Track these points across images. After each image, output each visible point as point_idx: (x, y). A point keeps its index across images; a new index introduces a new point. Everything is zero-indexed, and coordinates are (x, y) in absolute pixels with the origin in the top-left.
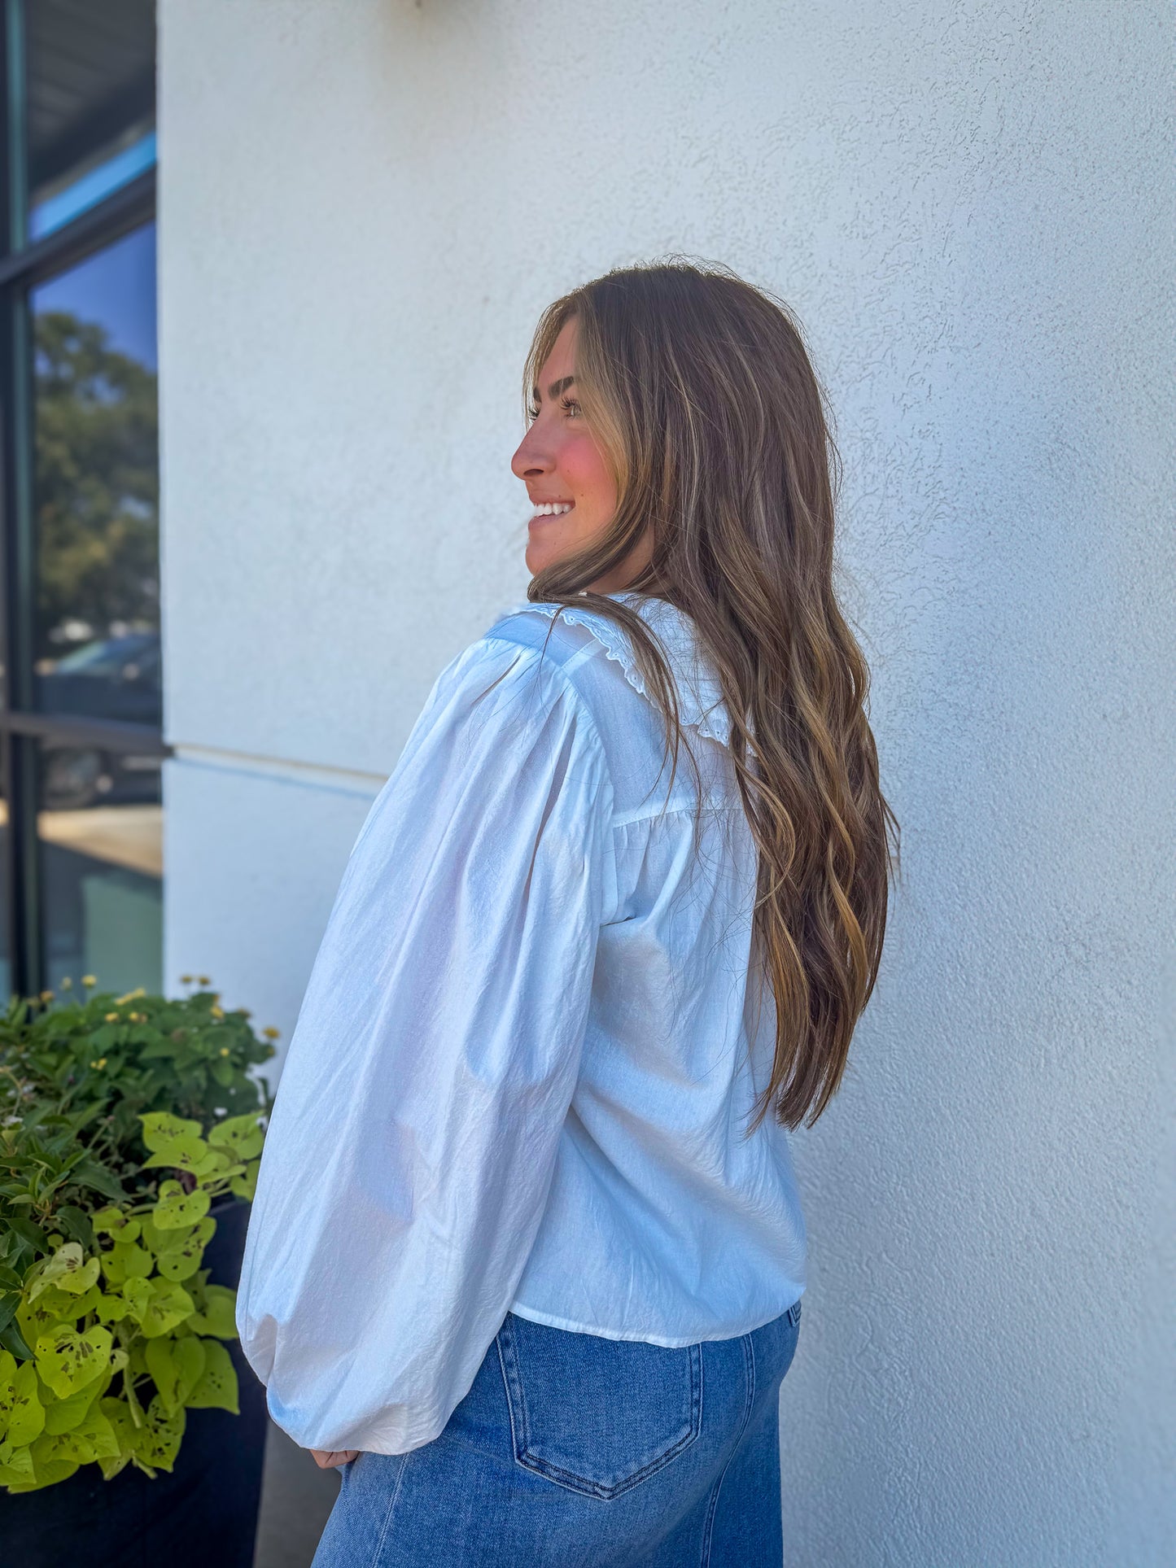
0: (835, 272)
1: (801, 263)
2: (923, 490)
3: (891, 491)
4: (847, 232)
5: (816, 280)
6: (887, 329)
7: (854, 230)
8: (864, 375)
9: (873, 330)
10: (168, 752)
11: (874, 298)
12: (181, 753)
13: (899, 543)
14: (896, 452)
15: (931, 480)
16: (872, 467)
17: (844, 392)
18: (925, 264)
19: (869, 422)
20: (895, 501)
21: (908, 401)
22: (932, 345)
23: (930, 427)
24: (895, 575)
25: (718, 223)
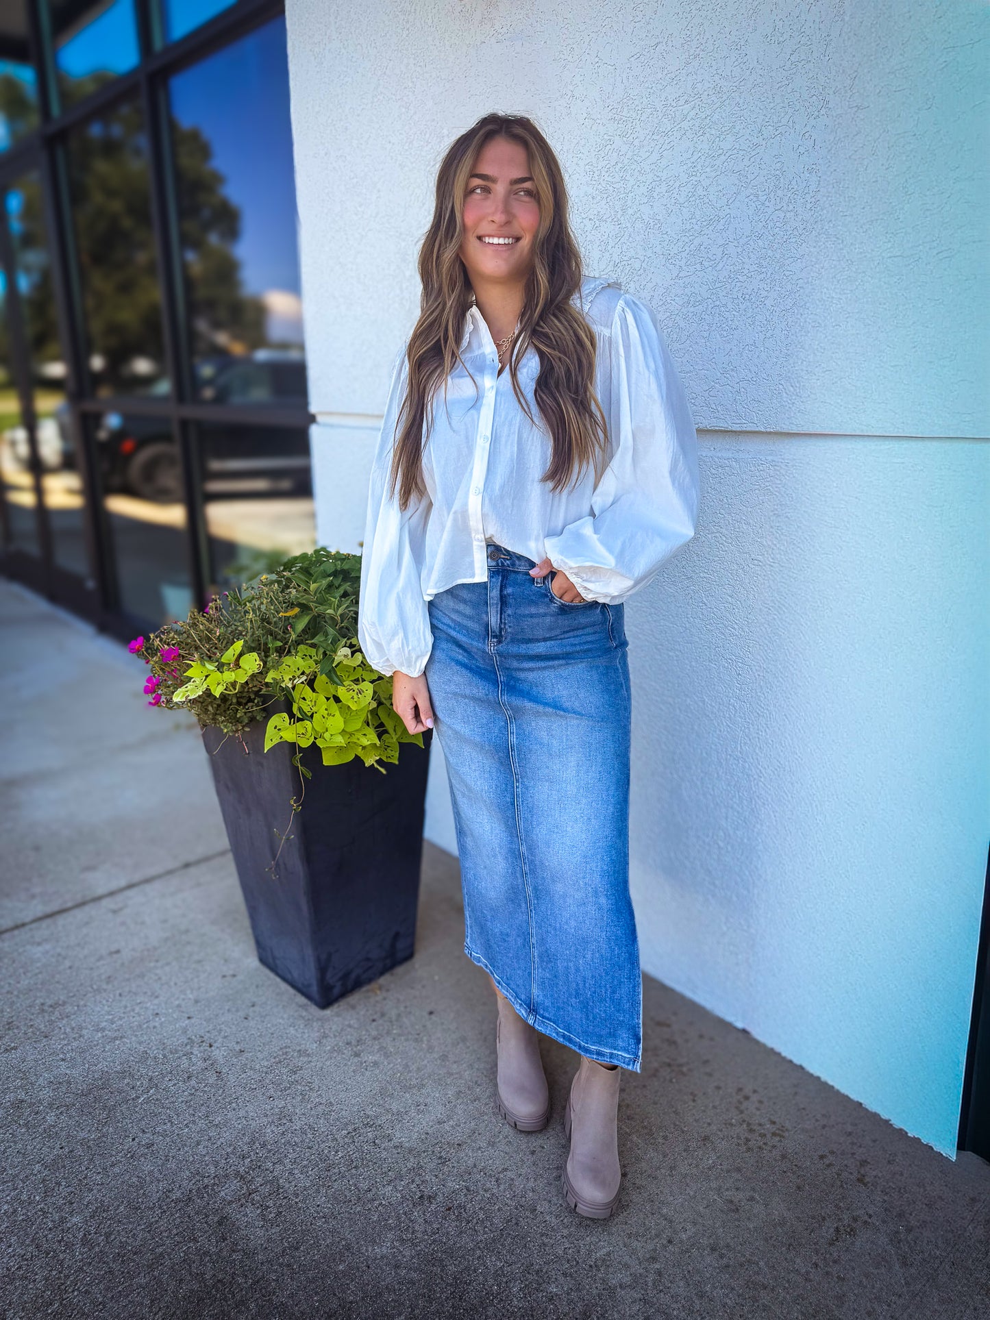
0: (760, 67)
1: (739, 61)
2: (809, 206)
3: (791, 207)
4: (769, 39)
5: (748, 72)
6: (790, 103)
7: (773, 38)
8: (776, 134)
9: (782, 105)
10: (312, 419)
11: (783, 83)
12: (319, 418)
13: (794, 240)
14: (794, 182)
15: (813, 200)
16: (780, 193)
17: (764, 145)
18: (814, 61)
19: (779, 164)
20: (792, 214)
21: (802, 150)
22: (816, 113)
23: (814, 166)
24: (791, 260)
25: (689, 33)
